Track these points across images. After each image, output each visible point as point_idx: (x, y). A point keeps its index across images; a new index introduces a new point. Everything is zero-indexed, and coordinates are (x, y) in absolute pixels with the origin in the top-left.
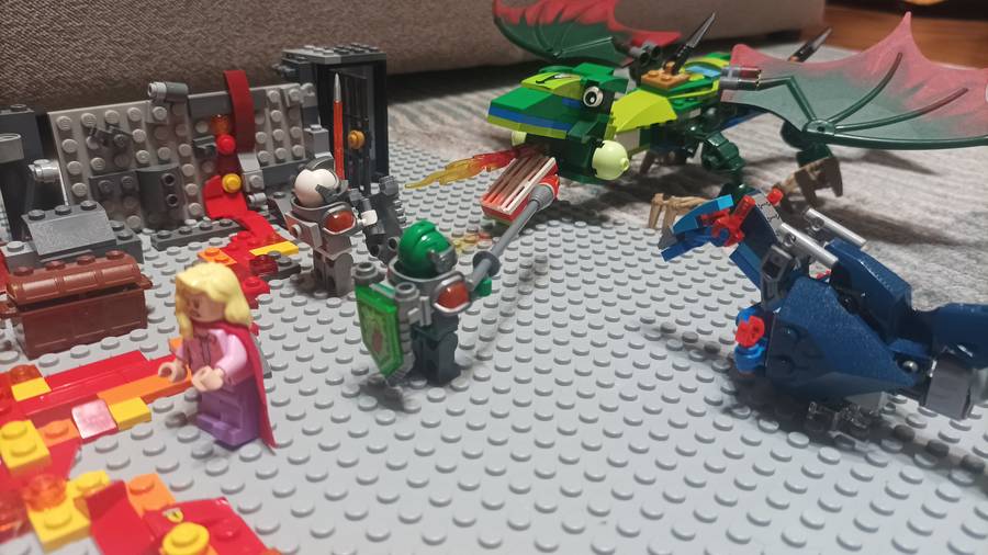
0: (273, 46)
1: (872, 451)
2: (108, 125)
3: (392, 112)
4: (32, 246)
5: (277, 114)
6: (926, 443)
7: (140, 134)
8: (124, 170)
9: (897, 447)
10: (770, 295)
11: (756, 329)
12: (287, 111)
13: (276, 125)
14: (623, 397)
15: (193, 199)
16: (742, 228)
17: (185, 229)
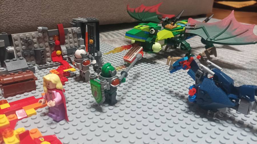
0: (70, 18)
1: (224, 123)
2: (27, 38)
3: (100, 35)
4: (6, 69)
5: (71, 35)
6: (238, 121)
7: (35, 40)
8: (31, 49)
9: (231, 122)
10: (197, 82)
11: (194, 91)
12: (73, 34)
13: (70, 38)
14: (160, 109)
15: (49, 57)
16: (191, 65)
17: (46, 64)
